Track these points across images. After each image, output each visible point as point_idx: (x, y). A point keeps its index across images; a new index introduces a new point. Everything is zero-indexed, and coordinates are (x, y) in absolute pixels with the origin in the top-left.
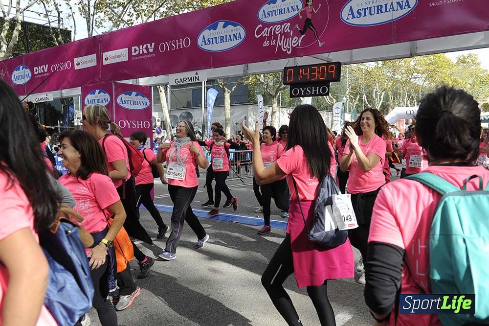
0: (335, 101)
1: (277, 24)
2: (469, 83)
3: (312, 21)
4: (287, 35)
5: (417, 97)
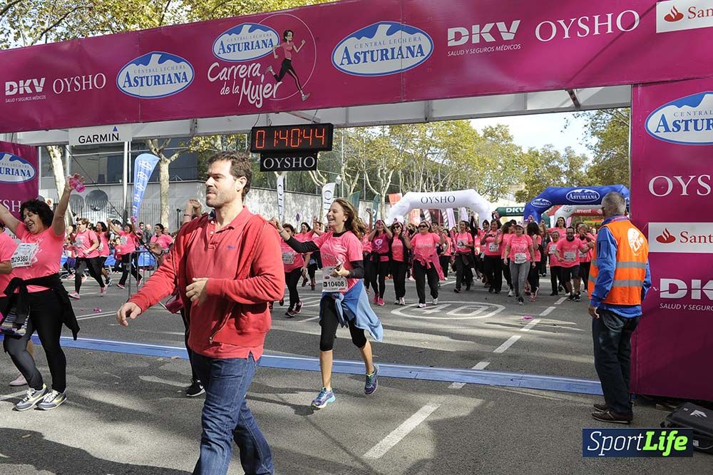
0: (325, 181)
1: (242, 64)
2: (500, 164)
3: (292, 63)
4: (256, 81)
5: (436, 179)
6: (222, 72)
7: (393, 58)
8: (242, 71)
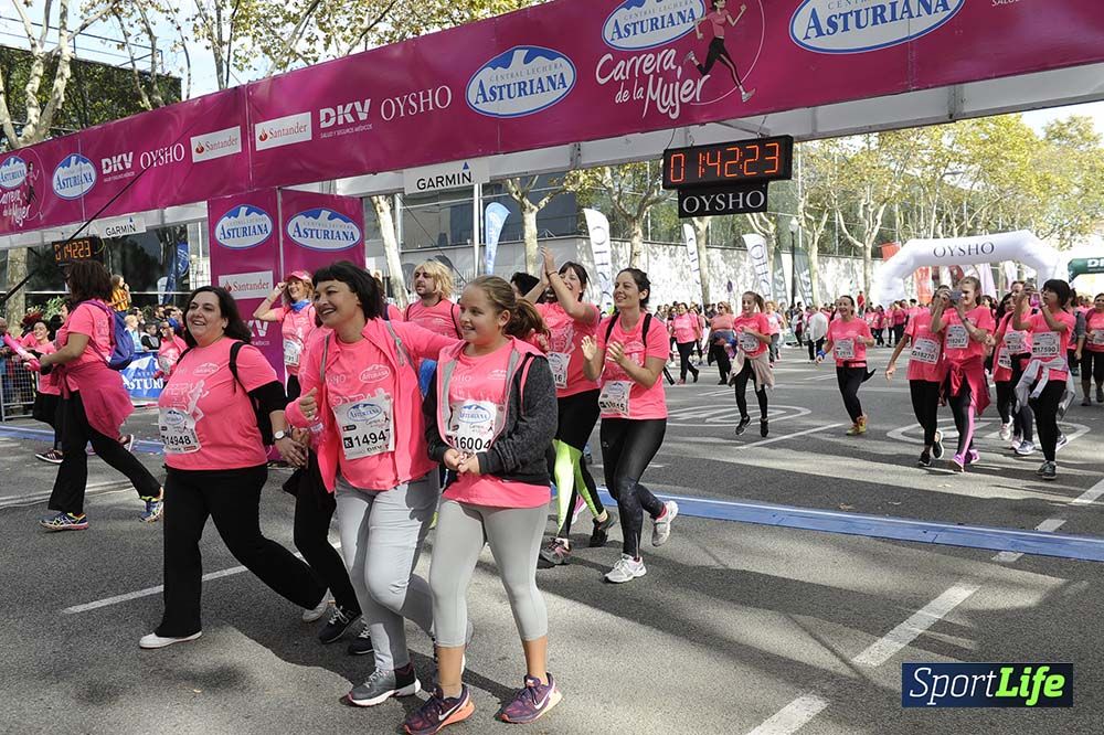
0: (773, 227)
3: (725, 44)
5: (957, 216)
6: (618, 67)
7: (894, 19)
8: (648, 64)
